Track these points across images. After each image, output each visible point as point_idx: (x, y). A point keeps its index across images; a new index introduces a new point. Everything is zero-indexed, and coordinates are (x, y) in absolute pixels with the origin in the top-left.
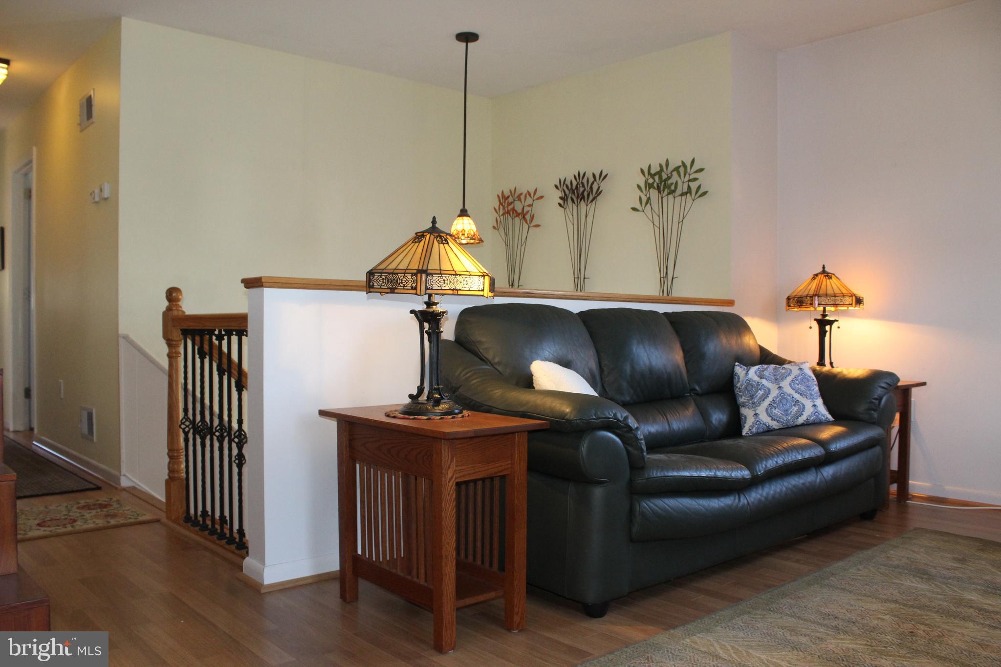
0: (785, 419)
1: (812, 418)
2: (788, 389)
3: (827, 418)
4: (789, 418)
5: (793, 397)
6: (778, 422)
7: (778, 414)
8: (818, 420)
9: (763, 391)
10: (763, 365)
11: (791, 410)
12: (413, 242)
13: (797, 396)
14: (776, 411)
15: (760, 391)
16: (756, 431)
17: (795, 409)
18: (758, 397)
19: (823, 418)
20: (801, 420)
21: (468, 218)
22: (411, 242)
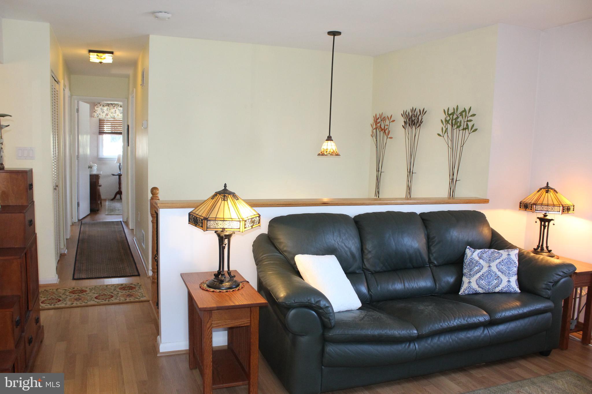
0: (487, 287)
1: (505, 289)
2: (494, 268)
3: (515, 290)
4: (490, 287)
5: (496, 274)
6: (482, 289)
7: (484, 284)
8: (509, 291)
9: (478, 267)
10: (485, 249)
11: (493, 282)
12: (211, 199)
13: (499, 273)
14: (482, 282)
15: (476, 267)
16: (468, 292)
17: (496, 282)
18: (474, 271)
19: (513, 290)
20: (497, 290)
21: (332, 142)
22: (210, 198)
